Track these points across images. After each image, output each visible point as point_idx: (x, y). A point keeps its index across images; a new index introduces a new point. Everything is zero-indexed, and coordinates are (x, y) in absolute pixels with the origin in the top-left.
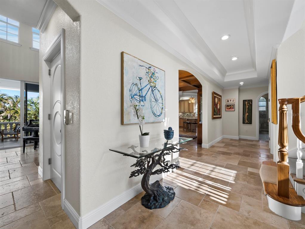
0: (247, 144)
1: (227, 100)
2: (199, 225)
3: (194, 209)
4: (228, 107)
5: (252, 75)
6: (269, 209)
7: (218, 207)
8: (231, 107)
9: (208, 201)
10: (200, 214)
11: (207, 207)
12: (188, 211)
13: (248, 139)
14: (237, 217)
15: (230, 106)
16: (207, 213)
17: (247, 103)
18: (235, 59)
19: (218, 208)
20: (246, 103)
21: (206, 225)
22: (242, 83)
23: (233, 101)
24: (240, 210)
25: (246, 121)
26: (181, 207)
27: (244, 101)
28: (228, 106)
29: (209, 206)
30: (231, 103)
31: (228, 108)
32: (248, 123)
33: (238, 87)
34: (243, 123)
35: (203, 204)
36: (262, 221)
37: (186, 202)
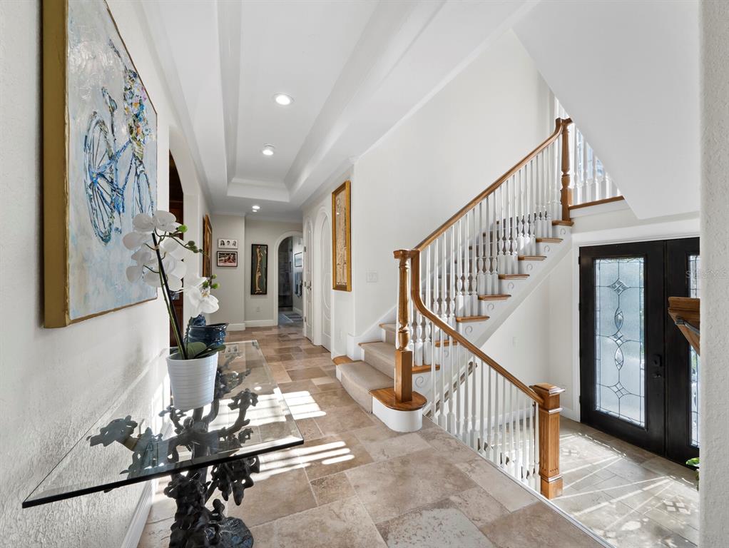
0: (267, 336)
1: (220, 241)
2: (359, 540)
3: (316, 518)
4: (223, 258)
5: (280, 197)
6: (393, 431)
7: (345, 477)
8: (229, 258)
9: (323, 480)
10: (338, 517)
11: (332, 492)
12: (313, 533)
13: (261, 326)
14: (381, 473)
15: (228, 254)
16: (345, 505)
17: (260, 251)
18: (268, 152)
19: (347, 480)
20: (258, 250)
21: (366, 526)
22: (256, 208)
23: (234, 244)
24: (373, 457)
25: (258, 289)
26: (292, 540)
27: (254, 247)
28: (222, 254)
29: (334, 489)
30: (229, 247)
31: (222, 260)
32: (261, 294)
33: (244, 214)
34: (252, 294)
35: (321, 494)
36: (405, 454)
37: (288, 517)
